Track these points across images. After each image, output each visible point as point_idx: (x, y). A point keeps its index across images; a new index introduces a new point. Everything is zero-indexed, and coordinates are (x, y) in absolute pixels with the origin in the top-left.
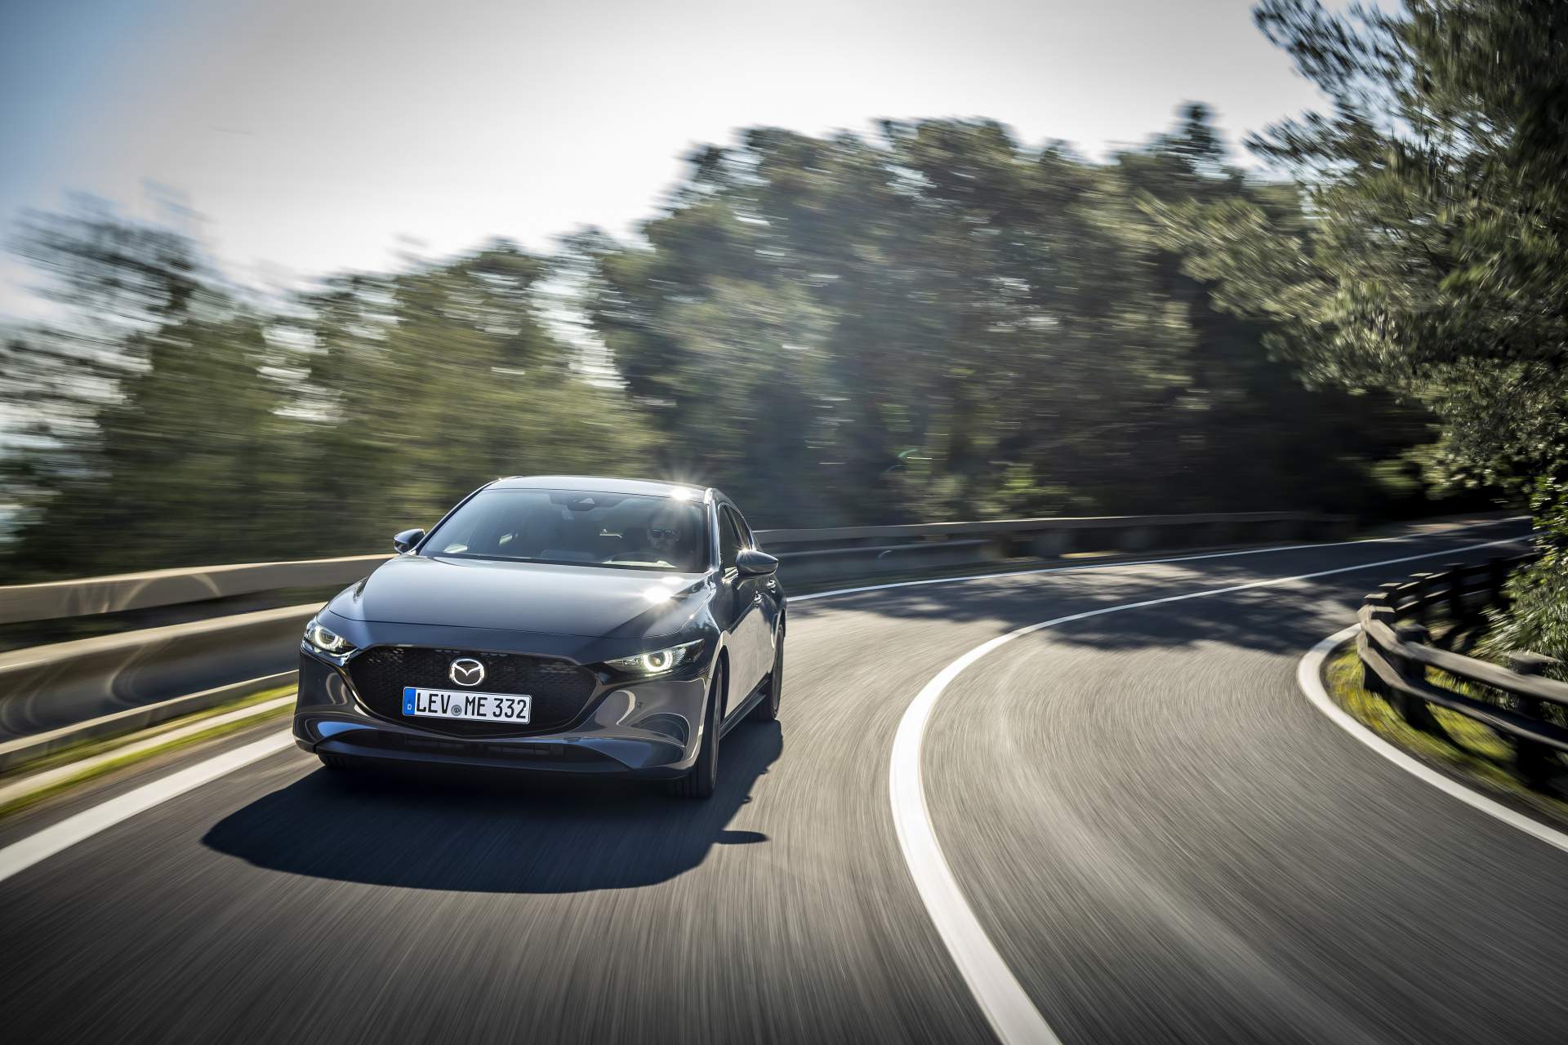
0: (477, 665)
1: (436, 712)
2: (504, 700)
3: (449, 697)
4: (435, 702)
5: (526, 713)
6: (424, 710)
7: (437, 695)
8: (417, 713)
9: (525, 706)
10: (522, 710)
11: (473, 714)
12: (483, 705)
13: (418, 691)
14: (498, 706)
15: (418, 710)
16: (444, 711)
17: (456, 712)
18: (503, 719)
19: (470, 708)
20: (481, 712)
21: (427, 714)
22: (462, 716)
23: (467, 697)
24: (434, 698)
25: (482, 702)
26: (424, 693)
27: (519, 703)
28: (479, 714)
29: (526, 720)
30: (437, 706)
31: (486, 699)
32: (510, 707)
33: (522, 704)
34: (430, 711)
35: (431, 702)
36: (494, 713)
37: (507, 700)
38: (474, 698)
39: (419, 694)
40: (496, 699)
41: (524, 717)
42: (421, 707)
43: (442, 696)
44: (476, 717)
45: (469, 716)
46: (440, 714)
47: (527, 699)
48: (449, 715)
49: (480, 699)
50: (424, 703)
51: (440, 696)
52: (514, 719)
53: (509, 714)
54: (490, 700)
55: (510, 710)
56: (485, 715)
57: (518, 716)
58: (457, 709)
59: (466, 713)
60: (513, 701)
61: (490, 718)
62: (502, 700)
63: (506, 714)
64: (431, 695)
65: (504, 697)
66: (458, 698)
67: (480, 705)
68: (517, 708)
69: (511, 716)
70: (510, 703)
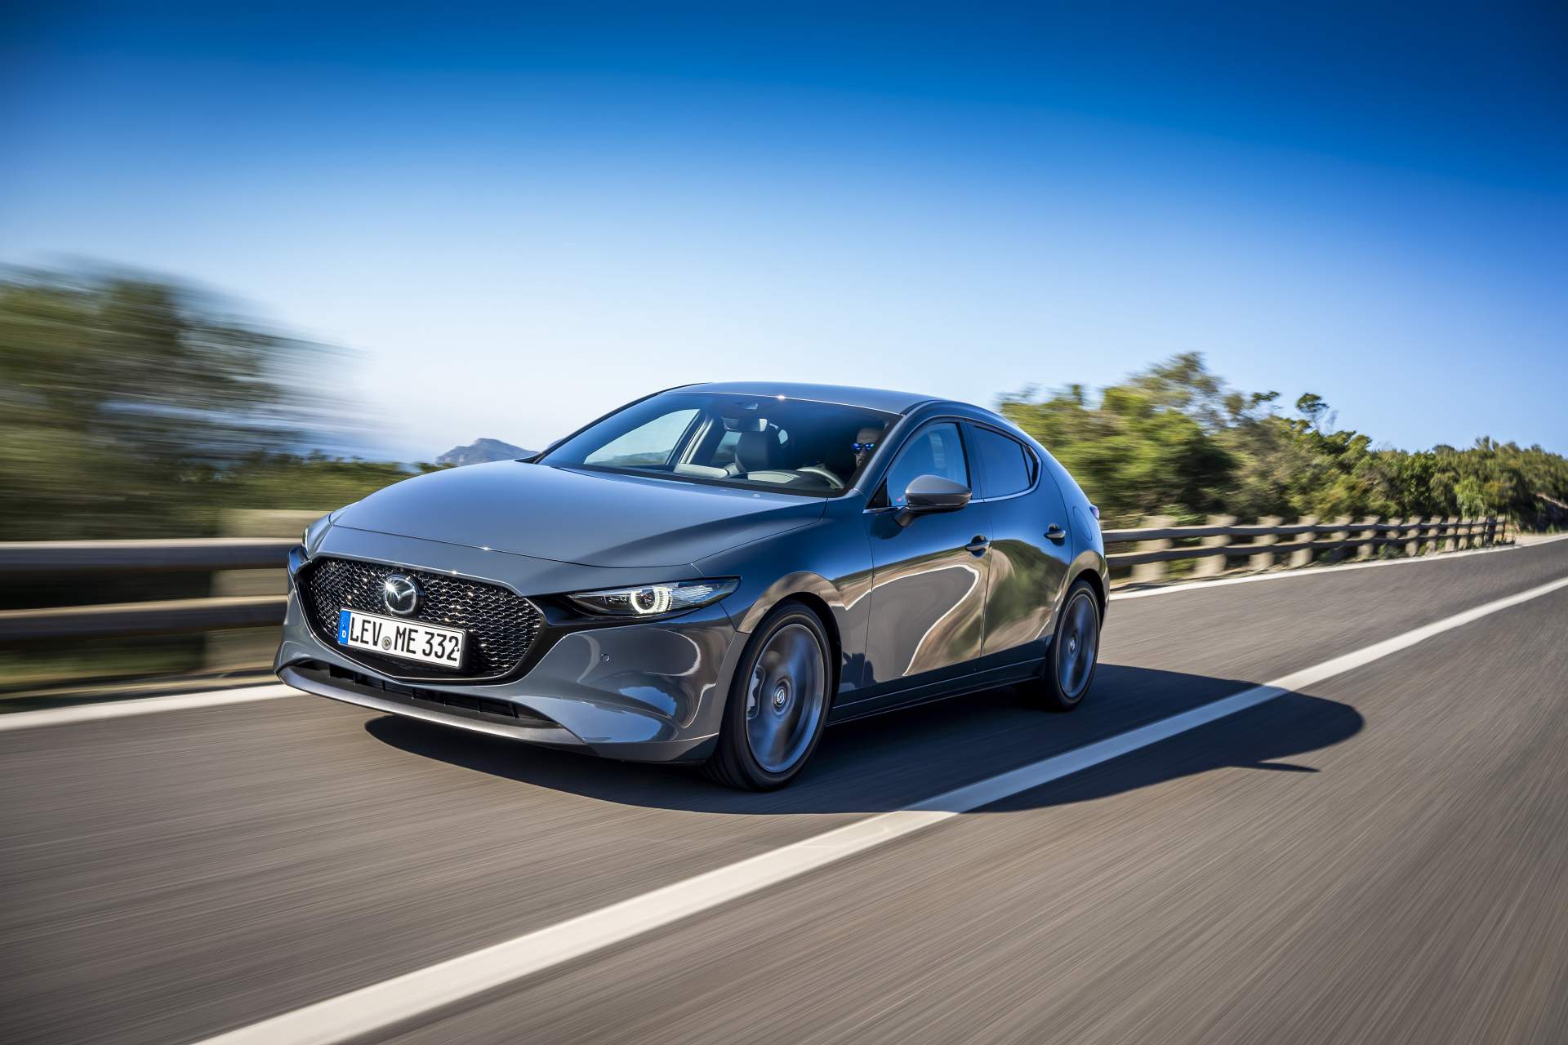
0: (409, 587)
1: (367, 642)
2: (436, 635)
3: (381, 624)
4: (367, 630)
5: (457, 655)
6: (356, 640)
7: (369, 622)
8: (351, 643)
9: (456, 645)
10: (453, 650)
11: (402, 650)
12: (414, 640)
13: (352, 615)
14: (428, 642)
15: (352, 639)
16: (375, 643)
17: (387, 645)
18: (432, 659)
19: (400, 641)
20: (410, 648)
21: (359, 645)
22: (391, 651)
24: (367, 626)
25: (413, 635)
26: (358, 617)
27: (450, 641)
28: (408, 651)
29: (456, 664)
30: (368, 636)
31: (416, 631)
32: (441, 644)
33: (454, 641)
34: (362, 641)
35: (364, 630)
36: (424, 651)
37: (438, 635)
38: (406, 629)
39: (353, 619)
40: (426, 633)
41: (455, 660)
42: (354, 637)
43: (374, 623)
44: (405, 655)
45: (399, 653)
46: (370, 647)
47: (461, 636)
48: (379, 648)
49: (411, 630)
50: (357, 632)
51: (372, 623)
52: (444, 661)
53: (439, 654)
54: (421, 632)
55: (441, 648)
56: (414, 652)
58: (387, 643)
59: (395, 649)
60: (445, 637)
61: (419, 656)
62: (432, 635)
63: (436, 653)
64: (364, 621)
65: (436, 632)
66: (389, 627)
67: (410, 639)
68: (449, 646)
69: (441, 657)
70: (442, 638)
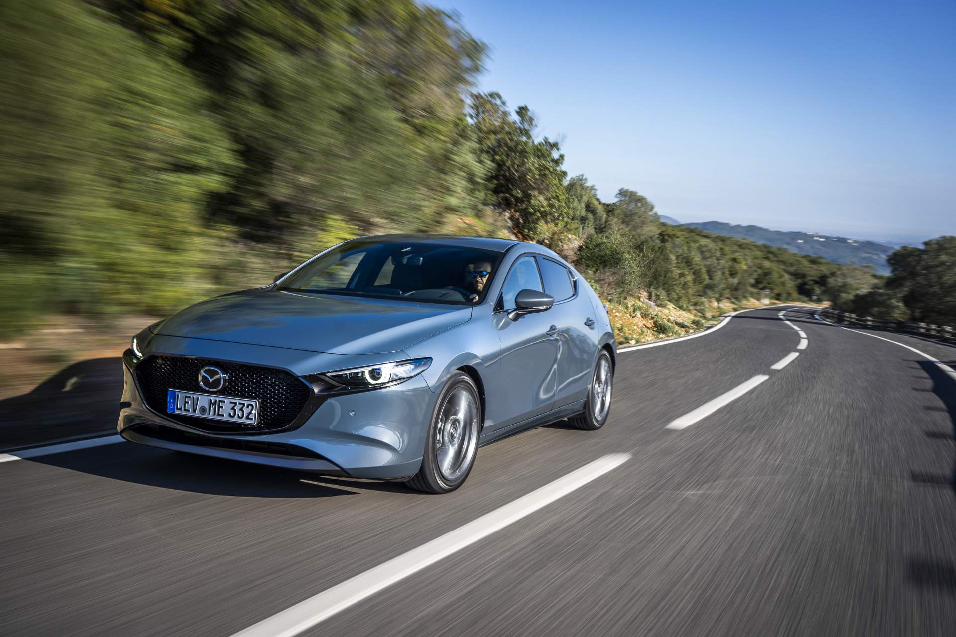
0: (217, 373)
1: (188, 411)
2: (237, 404)
3: (198, 398)
4: (188, 403)
5: (254, 415)
6: (180, 409)
7: (189, 397)
8: (177, 412)
9: (252, 409)
10: (251, 413)
11: (214, 414)
12: (222, 407)
13: (177, 393)
14: (233, 408)
15: (178, 409)
16: (195, 411)
17: (203, 411)
18: (235, 419)
19: (212, 409)
20: (220, 413)
21: (182, 412)
22: (206, 415)
23: (211, 399)
24: (187, 400)
25: (221, 404)
26: (180, 395)
27: (248, 407)
28: (218, 414)
29: (254, 421)
30: (189, 407)
31: (224, 401)
32: (241, 409)
34: (185, 410)
36: (229, 414)
37: (240, 403)
38: (216, 400)
39: (177, 395)
40: (231, 402)
41: (252, 419)
42: (179, 407)
43: (193, 398)
44: (216, 417)
45: (211, 416)
46: (190, 413)
47: (256, 403)
48: (198, 414)
49: (220, 401)
50: (181, 404)
51: (191, 398)
52: (244, 420)
53: (241, 415)
54: (227, 402)
55: (241, 412)
56: (223, 415)
57: (248, 418)
58: (203, 410)
59: (209, 413)
60: (244, 404)
61: (226, 418)
62: (235, 403)
63: (238, 415)
64: (186, 397)
65: (237, 402)
66: (203, 400)
67: (219, 407)
68: (246, 411)
69: (241, 418)
70: (241, 406)
